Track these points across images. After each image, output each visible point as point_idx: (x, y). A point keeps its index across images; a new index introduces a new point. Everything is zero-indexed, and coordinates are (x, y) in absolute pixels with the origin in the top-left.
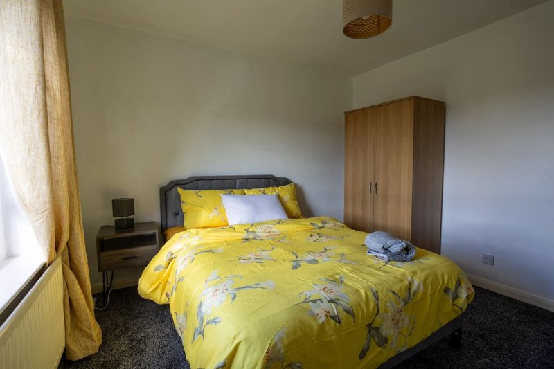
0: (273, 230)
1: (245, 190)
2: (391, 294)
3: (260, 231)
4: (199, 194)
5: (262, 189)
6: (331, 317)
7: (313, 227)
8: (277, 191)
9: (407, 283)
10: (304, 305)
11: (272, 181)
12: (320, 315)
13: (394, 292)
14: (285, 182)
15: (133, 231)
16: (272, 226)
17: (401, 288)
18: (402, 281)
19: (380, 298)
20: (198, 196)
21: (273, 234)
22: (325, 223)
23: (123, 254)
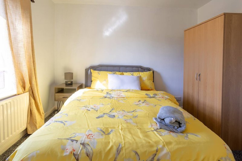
0: (122, 94)
1: (124, 73)
2: (133, 154)
3: (114, 94)
4: (99, 73)
5: (132, 73)
6: (74, 154)
7: (147, 96)
8: (140, 74)
9: (155, 149)
10: (64, 141)
11: (140, 69)
12: (67, 151)
13: (136, 153)
14: (149, 70)
15: (72, 86)
16: (122, 92)
17: (146, 151)
18: (152, 146)
19: (121, 153)
20: (98, 73)
21: (121, 96)
22: (156, 95)
23: (63, 95)
